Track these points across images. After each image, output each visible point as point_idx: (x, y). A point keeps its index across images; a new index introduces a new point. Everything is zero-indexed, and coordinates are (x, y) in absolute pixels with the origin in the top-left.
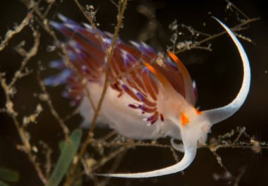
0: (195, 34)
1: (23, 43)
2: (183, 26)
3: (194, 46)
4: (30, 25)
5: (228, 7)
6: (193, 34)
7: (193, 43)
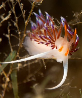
0: (59, 23)
1: (4, 14)
2: (56, 19)
3: (56, 28)
4: (4, 8)
5: (74, 16)
6: (58, 23)
7: (57, 26)
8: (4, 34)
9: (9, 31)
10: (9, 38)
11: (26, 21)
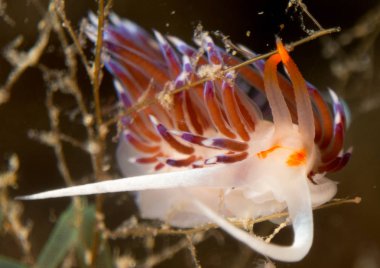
0: (231, 51)
2: (217, 33)
8: (32, 134)
9: (54, 113)
10: (58, 150)
11: (91, 66)
